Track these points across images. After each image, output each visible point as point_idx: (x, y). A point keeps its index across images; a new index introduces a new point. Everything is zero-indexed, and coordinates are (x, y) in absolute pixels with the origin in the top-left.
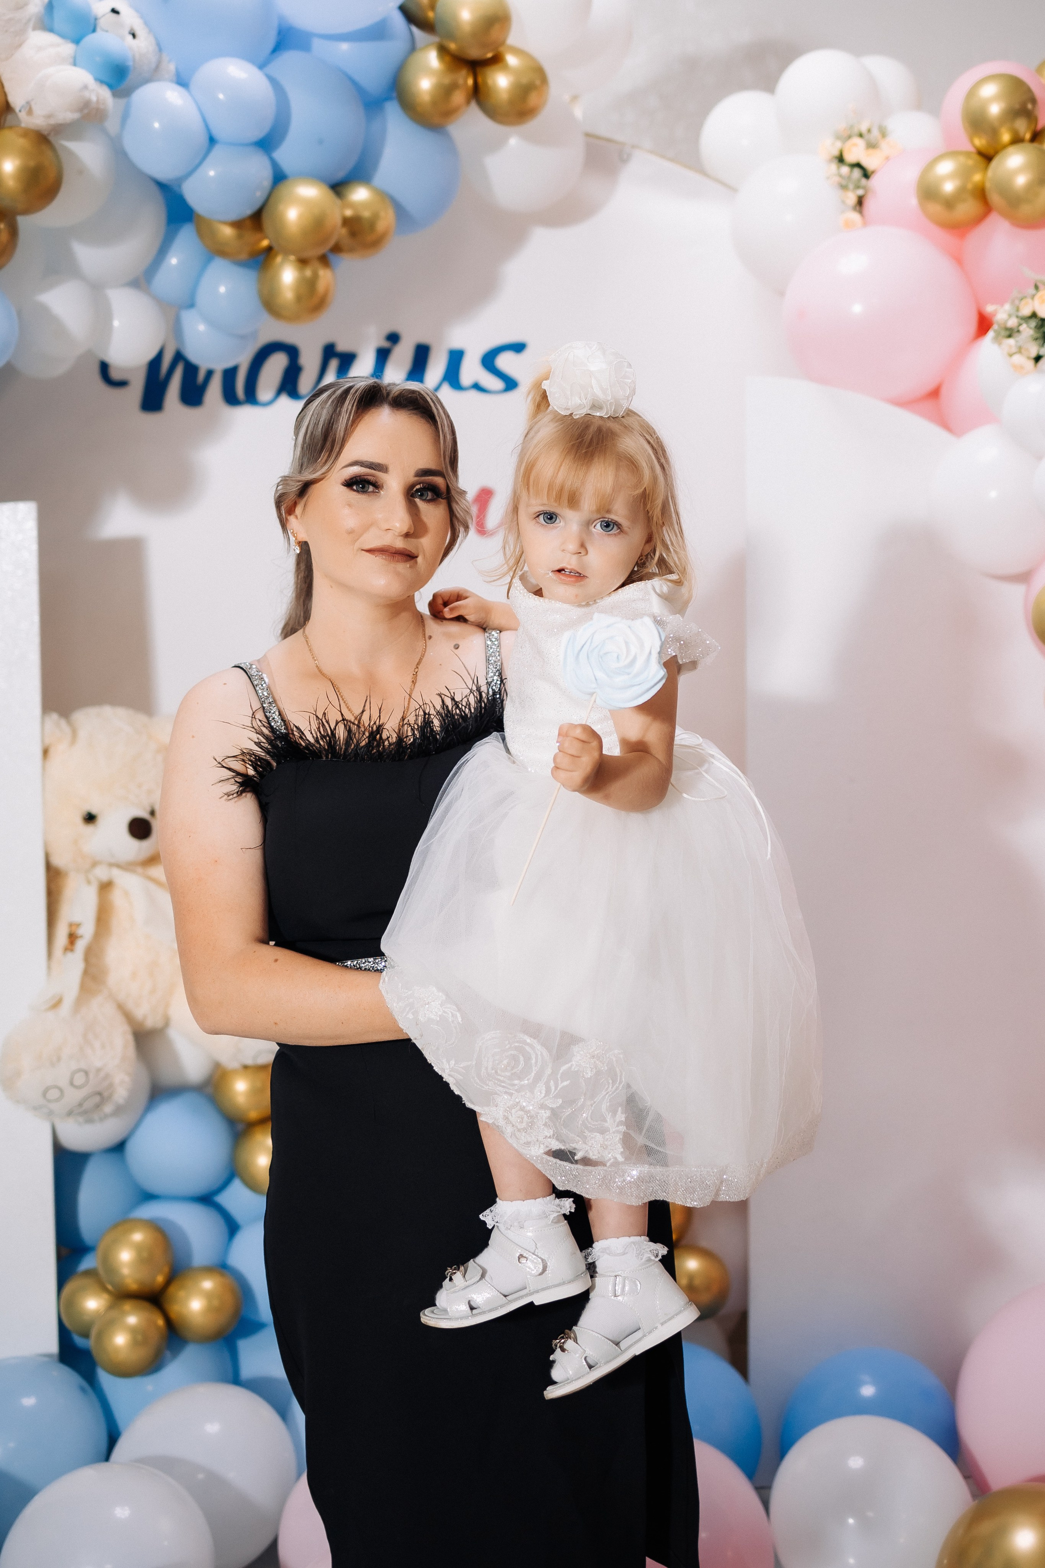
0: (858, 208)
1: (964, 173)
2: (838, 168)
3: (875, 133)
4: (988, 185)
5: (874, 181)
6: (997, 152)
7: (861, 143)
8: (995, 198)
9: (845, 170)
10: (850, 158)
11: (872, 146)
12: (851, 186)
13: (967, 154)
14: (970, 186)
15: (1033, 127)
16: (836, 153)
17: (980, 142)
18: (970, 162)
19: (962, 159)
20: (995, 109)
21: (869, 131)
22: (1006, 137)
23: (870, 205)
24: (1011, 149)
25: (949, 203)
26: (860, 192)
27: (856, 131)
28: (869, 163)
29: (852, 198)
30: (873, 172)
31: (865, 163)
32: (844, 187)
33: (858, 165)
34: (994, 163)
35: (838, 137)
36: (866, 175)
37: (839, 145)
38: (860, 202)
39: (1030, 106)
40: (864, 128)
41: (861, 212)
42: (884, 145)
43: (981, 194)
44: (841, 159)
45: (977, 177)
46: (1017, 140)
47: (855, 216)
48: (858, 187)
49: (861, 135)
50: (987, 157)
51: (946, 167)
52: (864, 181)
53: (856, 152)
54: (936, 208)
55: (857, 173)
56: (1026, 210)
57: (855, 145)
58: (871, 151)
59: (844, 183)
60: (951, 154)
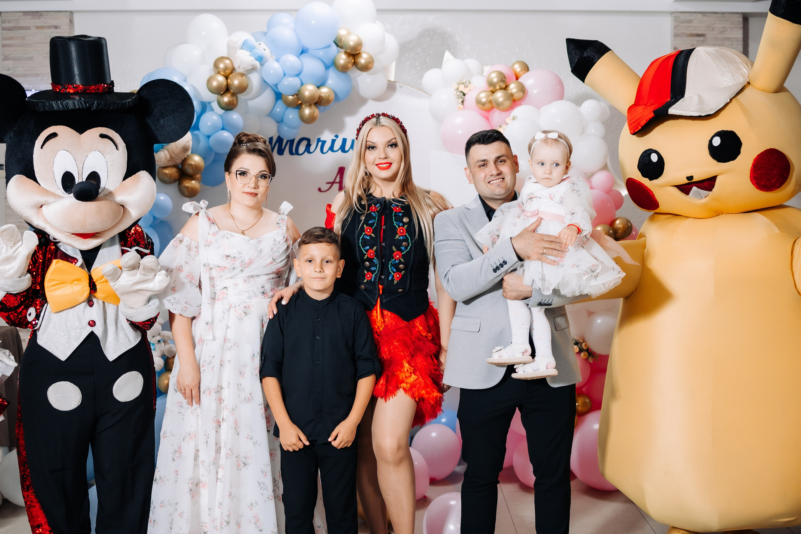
0: (462, 103)
1: (487, 97)
2: (457, 92)
3: (467, 83)
4: (492, 100)
5: (466, 96)
6: (496, 91)
7: (463, 86)
8: (494, 104)
9: (458, 93)
10: (460, 90)
11: (465, 87)
12: (460, 98)
13: (488, 91)
14: (489, 100)
15: (505, 84)
16: (456, 88)
17: (491, 89)
18: (489, 94)
19: (487, 93)
20: (495, 80)
21: (466, 82)
22: (498, 88)
23: (465, 102)
24: (499, 91)
25: (483, 104)
26: (462, 100)
27: (462, 82)
28: (465, 92)
29: (460, 100)
30: (466, 94)
31: (464, 91)
32: (458, 98)
33: (462, 92)
34: (494, 94)
35: (457, 84)
36: (464, 95)
37: (457, 86)
38: (463, 102)
39: (504, 79)
40: (464, 82)
41: (463, 105)
42: (469, 86)
43: (491, 102)
44: (458, 90)
45: (490, 98)
46: (501, 89)
47: (461, 106)
48: (461, 98)
49: (463, 84)
50: (493, 92)
51: (483, 95)
52: (463, 97)
53: (462, 88)
54: (481, 106)
55: (462, 94)
56: (501, 107)
57: (461, 86)
58: (465, 88)
59: (458, 97)
60: (484, 91)
